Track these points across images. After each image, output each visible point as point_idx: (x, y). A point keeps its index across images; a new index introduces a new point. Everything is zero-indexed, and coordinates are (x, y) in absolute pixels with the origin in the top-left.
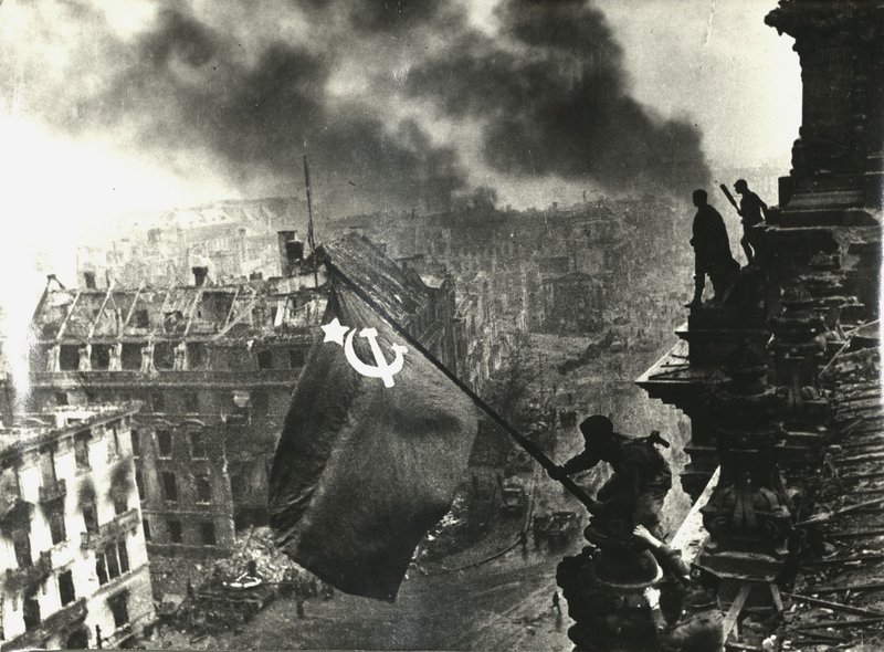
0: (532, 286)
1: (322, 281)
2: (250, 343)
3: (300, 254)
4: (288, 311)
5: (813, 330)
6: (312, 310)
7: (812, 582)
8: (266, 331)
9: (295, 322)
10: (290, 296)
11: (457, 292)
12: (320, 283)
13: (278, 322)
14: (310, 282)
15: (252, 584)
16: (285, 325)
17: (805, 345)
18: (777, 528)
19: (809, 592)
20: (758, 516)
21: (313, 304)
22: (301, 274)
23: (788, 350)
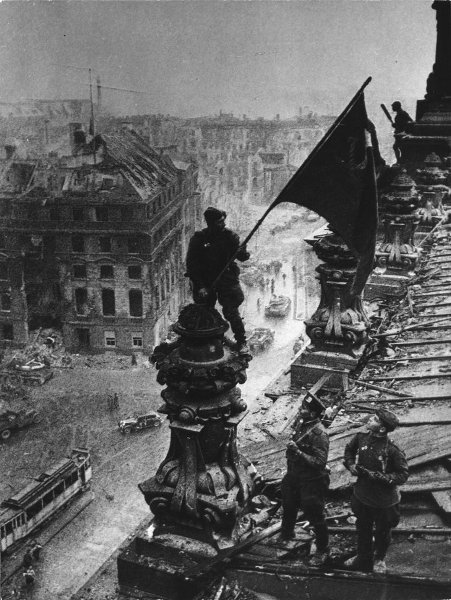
0: (256, 173)
1: (99, 160)
2: (44, 202)
3: (84, 140)
4: (73, 180)
5: (412, 206)
6: (91, 181)
7: (372, 373)
8: (57, 194)
9: (78, 188)
10: (75, 170)
11: (200, 174)
12: (98, 162)
13: (65, 188)
14: (90, 161)
15: (38, 367)
16: (69, 190)
17: (406, 216)
18: (355, 337)
19: (367, 380)
20: (343, 329)
21: (91, 176)
22: (84, 154)
23: (394, 219)
